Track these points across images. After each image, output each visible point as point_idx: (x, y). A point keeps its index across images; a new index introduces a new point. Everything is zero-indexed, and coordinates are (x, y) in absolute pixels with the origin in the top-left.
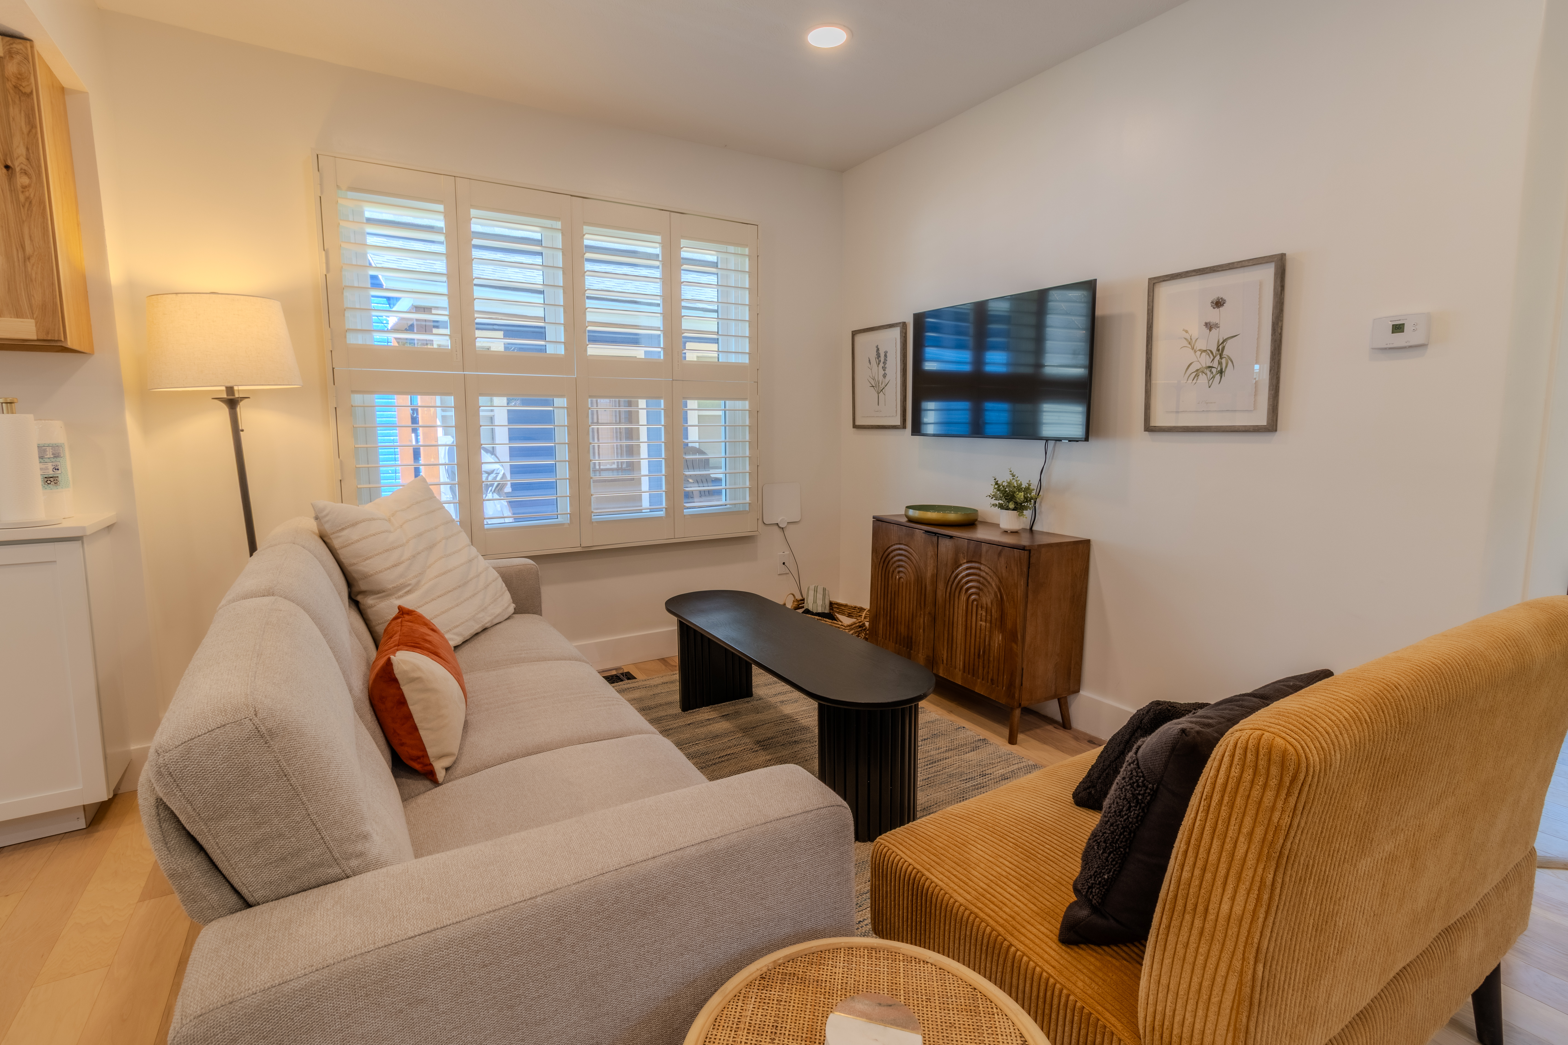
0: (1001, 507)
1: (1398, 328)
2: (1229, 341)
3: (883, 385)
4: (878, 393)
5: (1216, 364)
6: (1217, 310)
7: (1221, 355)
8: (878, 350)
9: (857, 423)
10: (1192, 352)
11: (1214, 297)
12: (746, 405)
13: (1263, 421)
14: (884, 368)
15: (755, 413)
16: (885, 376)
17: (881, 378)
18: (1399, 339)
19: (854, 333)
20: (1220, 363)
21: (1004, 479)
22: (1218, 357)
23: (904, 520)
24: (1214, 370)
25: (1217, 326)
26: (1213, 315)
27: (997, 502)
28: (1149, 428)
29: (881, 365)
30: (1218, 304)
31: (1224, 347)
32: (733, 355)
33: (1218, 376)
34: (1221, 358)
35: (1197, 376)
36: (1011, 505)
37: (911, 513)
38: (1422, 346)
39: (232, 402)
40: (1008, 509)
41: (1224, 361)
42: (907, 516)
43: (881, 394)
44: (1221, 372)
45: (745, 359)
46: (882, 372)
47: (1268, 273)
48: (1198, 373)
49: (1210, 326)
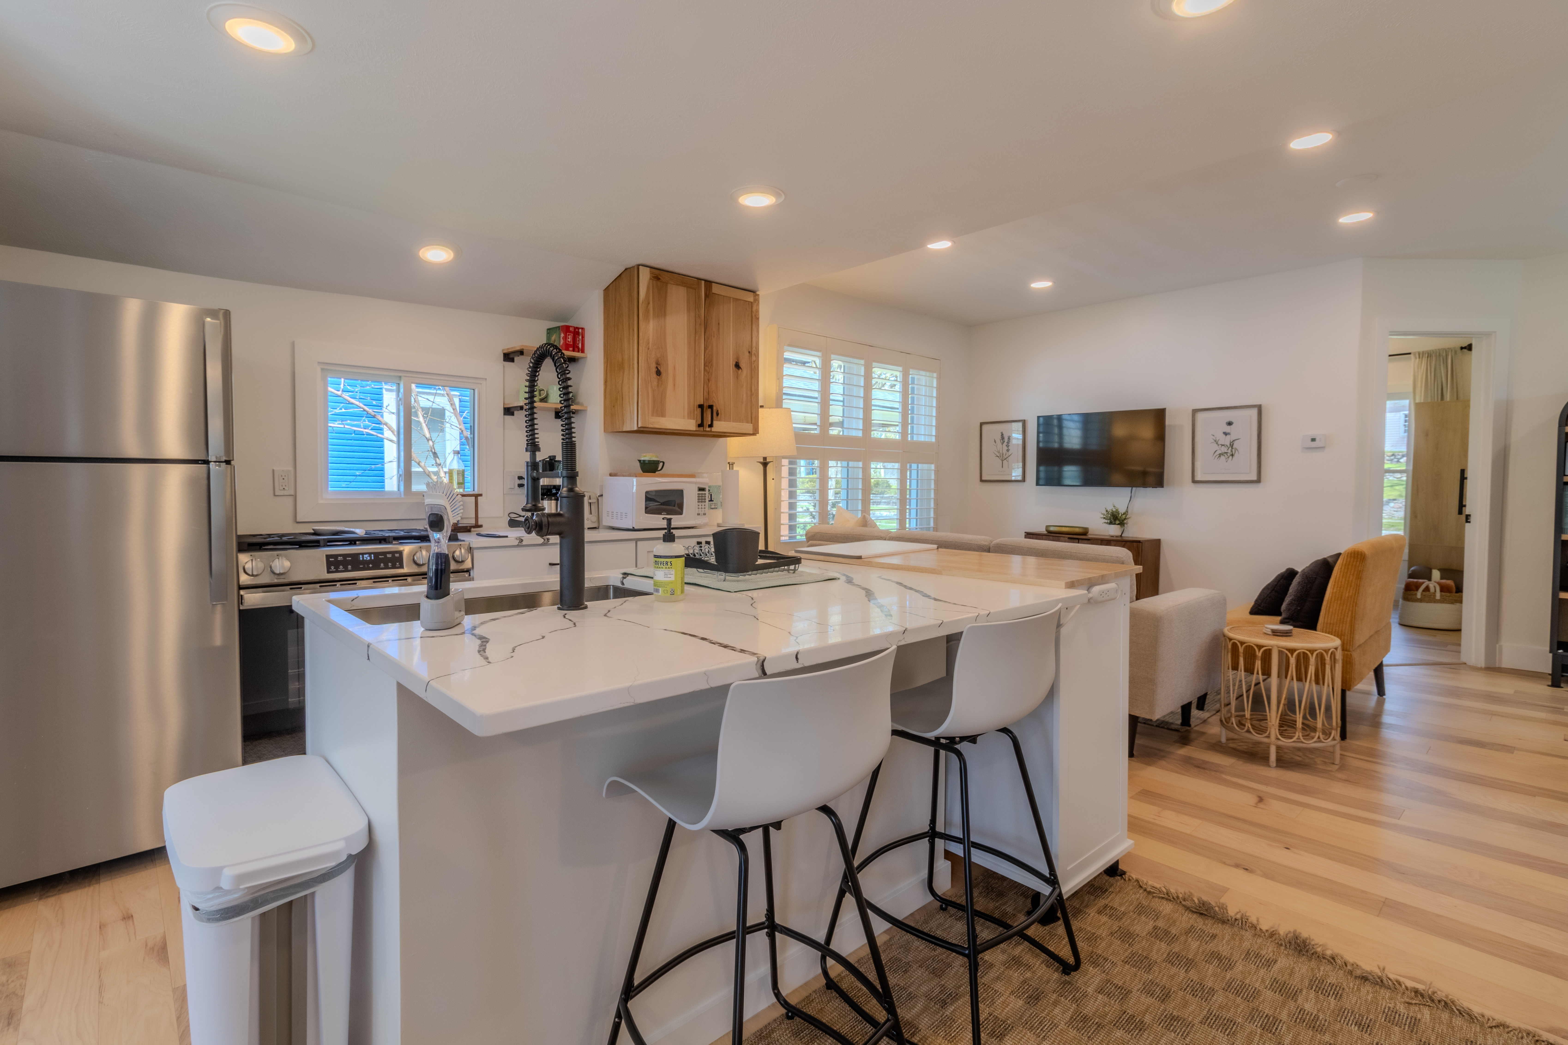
0: (1111, 523)
1: (1313, 440)
2: (1236, 441)
3: (1007, 456)
4: (1002, 461)
5: (1229, 451)
6: (1229, 426)
7: (1232, 447)
8: (1002, 435)
9: (983, 479)
10: (1217, 445)
11: (1228, 420)
12: (933, 467)
13: (1255, 478)
14: (1008, 446)
15: (937, 472)
16: (1008, 450)
17: (1005, 451)
18: (1314, 444)
19: (982, 424)
20: (1232, 451)
21: (1110, 508)
22: (1230, 448)
23: (1046, 532)
24: (1229, 454)
25: (1229, 434)
26: (1228, 429)
27: (1106, 521)
28: (1194, 481)
29: (1005, 444)
30: (1230, 424)
31: (1233, 444)
32: (923, 436)
33: (1231, 457)
34: (1232, 448)
35: (1220, 456)
36: (1117, 522)
37: (1052, 529)
38: (1323, 448)
39: (765, 464)
40: (1115, 524)
41: (1233, 450)
42: (1047, 530)
43: (1005, 462)
44: (1232, 455)
45: (933, 440)
46: (1005, 448)
47: (1254, 412)
48: (1220, 455)
49: (1226, 434)
